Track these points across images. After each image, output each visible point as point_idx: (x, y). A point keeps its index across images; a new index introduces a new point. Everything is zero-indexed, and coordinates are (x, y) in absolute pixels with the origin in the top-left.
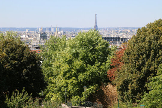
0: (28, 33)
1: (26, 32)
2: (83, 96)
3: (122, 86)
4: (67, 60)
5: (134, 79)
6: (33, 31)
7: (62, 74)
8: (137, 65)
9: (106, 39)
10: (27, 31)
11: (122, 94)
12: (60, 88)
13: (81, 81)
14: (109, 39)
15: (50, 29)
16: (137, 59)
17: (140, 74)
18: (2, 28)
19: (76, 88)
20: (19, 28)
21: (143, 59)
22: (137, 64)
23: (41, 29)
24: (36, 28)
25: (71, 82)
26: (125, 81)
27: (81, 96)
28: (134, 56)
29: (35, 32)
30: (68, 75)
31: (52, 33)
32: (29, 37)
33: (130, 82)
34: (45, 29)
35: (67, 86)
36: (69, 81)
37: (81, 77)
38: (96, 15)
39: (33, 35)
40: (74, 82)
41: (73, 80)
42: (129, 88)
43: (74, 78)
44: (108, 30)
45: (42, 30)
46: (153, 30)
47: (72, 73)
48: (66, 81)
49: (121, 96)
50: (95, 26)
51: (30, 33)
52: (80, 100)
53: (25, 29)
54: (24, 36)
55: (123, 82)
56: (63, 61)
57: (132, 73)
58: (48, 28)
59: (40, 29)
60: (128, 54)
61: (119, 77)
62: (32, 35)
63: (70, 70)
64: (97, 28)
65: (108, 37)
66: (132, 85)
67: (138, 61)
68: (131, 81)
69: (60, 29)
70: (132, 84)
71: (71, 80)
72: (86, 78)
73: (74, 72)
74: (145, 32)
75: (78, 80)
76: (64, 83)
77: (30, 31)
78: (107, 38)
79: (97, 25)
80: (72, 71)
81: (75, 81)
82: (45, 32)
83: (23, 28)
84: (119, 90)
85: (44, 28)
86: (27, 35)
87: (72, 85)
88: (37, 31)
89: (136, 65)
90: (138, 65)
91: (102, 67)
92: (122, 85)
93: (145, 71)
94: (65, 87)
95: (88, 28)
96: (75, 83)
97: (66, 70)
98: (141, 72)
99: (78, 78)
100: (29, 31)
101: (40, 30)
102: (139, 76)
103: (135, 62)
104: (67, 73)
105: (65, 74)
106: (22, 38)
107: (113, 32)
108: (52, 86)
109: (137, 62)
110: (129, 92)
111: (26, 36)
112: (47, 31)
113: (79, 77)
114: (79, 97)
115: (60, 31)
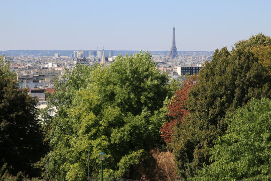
0: (57, 59)
1: (54, 58)
2: (118, 170)
3: (182, 152)
4: (93, 106)
5: (204, 140)
6: (67, 57)
7: (83, 129)
8: (210, 114)
9: (188, 70)
10: (56, 55)
11: (183, 165)
12: (80, 154)
13: (116, 142)
14: (194, 71)
15: (95, 53)
16: (211, 104)
17: (214, 131)
18: (14, 51)
19: (107, 154)
20: (42, 52)
21: (222, 104)
22: (210, 112)
23: (80, 53)
24: (72, 52)
25: (99, 145)
26: (189, 143)
27: (115, 168)
28: (206, 99)
29: (70, 58)
30: (94, 131)
31: (98, 60)
32: (59, 66)
33: (197, 145)
34: (86, 53)
35: (92, 150)
36: (95, 143)
37: (116, 135)
38: (174, 29)
39: (66, 63)
40: (102, 144)
41: (102, 141)
42: (195, 154)
43: (103, 137)
44: (196, 55)
45: (81, 55)
46: (240, 54)
47: (100, 128)
48: (90, 141)
49: (181, 169)
50: (171, 49)
51: (60, 59)
52: (113, 176)
53: (52, 53)
54: (50, 65)
55: (185, 145)
56: (86, 107)
57: (201, 128)
58: (91, 51)
59: (78, 52)
60: (195, 95)
61: (179, 136)
62: (64, 64)
63: (96, 124)
64: (176, 52)
65: (193, 67)
66: (200, 150)
67: (212, 108)
68: (199, 142)
69: (113, 53)
70: (199, 148)
71: (98, 141)
72: (123, 137)
73: (104, 126)
74: (227, 56)
75: (110, 141)
76: (86, 145)
77: (61, 57)
78: (191, 70)
79: (175, 47)
80: (100, 125)
81: (105, 143)
82: (87, 58)
83: (50, 51)
84: (178, 159)
85: (84, 52)
86: (55, 64)
87: (100, 149)
88: (73, 56)
89: (208, 114)
90: (212, 115)
91: (154, 119)
92: (183, 150)
93: (223, 125)
94: (87, 153)
95: (160, 52)
96: (105, 146)
97: (91, 123)
98: (217, 128)
99: (111, 138)
100: (59, 56)
101: (78, 54)
102: (212, 134)
103: (208, 109)
104: (92, 129)
105: (88, 130)
106: (47, 68)
107: (203, 58)
108: (70, 152)
109: (210, 109)
110: (195, 162)
111: (52, 64)
112: (91, 57)
113: (112, 135)
114: (111, 171)
115: (112, 56)
